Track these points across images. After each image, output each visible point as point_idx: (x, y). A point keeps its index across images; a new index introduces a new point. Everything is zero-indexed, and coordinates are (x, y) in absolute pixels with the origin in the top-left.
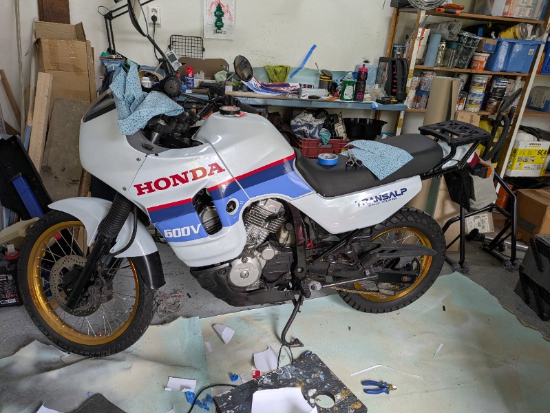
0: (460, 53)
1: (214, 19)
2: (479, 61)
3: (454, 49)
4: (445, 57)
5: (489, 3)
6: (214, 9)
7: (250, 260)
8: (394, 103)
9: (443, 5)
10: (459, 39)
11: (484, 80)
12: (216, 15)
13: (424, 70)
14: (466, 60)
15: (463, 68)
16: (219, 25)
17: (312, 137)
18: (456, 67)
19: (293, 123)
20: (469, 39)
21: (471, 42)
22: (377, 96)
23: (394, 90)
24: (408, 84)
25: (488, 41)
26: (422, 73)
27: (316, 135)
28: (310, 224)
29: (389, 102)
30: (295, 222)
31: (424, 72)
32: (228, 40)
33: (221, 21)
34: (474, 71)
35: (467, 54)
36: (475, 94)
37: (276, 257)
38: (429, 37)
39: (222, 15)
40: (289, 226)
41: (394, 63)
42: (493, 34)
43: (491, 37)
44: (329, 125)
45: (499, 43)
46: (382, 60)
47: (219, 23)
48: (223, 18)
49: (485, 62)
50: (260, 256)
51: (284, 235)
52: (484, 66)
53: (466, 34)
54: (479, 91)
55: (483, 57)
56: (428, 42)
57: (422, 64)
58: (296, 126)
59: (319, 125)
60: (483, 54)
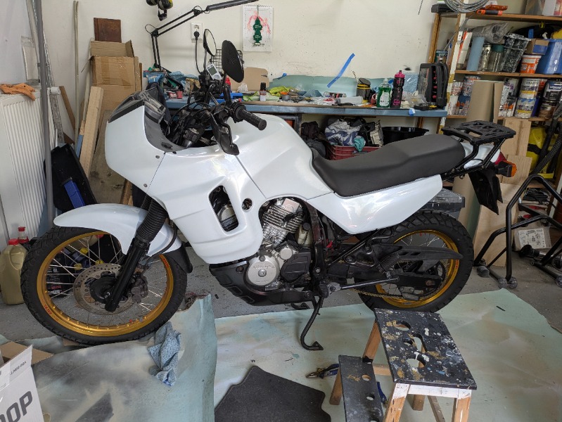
0: (506, 56)
1: (253, 32)
2: (528, 64)
3: (499, 52)
4: (490, 61)
5: (540, 3)
6: (253, 22)
7: (267, 259)
8: (433, 109)
9: (484, 6)
10: (506, 42)
11: (535, 83)
12: (255, 29)
13: (467, 75)
14: (514, 64)
15: (511, 71)
16: (257, 38)
17: (346, 145)
18: (503, 71)
19: (327, 130)
20: (516, 41)
21: (519, 44)
22: (416, 102)
23: (434, 96)
24: (449, 90)
25: (538, 42)
26: (465, 78)
27: (350, 142)
28: (328, 224)
29: (427, 108)
30: (313, 222)
31: (467, 77)
32: (266, 52)
33: (260, 34)
34: (522, 75)
35: (515, 57)
36: (525, 99)
37: (294, 257)
38: (472, 40)
39: (261, 29)
40: (306, 226)
41: (434, 68)
42: (544, 35)
43: (543, 38)
44: (365, 133)
45: (551, 44)
46: (423, 66)
47: (257, 36)
48: (261, 31)
49: (536, 65)
50: (278, 256)
51: (302, 235)
52: (535, 68)
53: (513, 36)
54: (529, 96)
55: (533, 60)
56: (470, 46)
57: (465, 69)
58: (330, 134)
59: (354, 133)
60: (533, 57)
